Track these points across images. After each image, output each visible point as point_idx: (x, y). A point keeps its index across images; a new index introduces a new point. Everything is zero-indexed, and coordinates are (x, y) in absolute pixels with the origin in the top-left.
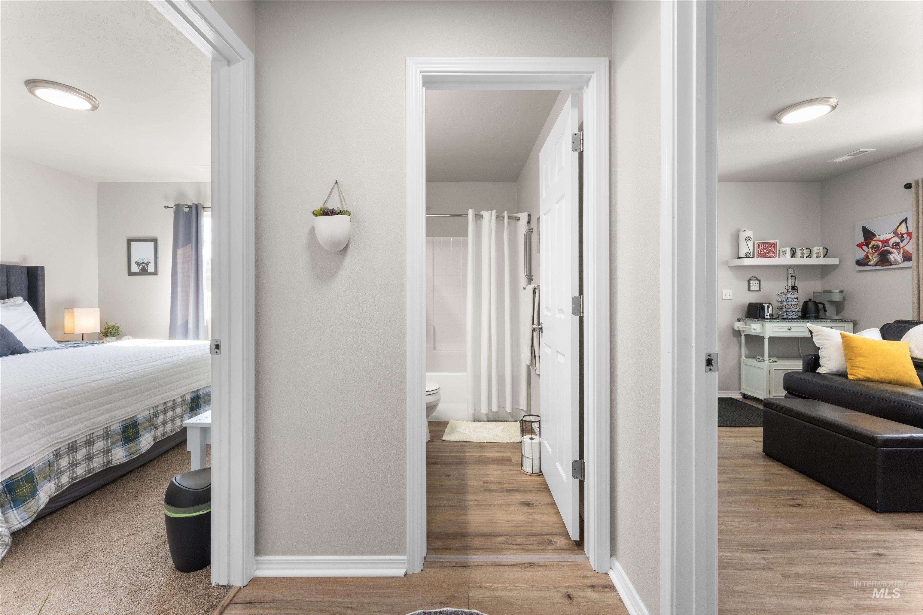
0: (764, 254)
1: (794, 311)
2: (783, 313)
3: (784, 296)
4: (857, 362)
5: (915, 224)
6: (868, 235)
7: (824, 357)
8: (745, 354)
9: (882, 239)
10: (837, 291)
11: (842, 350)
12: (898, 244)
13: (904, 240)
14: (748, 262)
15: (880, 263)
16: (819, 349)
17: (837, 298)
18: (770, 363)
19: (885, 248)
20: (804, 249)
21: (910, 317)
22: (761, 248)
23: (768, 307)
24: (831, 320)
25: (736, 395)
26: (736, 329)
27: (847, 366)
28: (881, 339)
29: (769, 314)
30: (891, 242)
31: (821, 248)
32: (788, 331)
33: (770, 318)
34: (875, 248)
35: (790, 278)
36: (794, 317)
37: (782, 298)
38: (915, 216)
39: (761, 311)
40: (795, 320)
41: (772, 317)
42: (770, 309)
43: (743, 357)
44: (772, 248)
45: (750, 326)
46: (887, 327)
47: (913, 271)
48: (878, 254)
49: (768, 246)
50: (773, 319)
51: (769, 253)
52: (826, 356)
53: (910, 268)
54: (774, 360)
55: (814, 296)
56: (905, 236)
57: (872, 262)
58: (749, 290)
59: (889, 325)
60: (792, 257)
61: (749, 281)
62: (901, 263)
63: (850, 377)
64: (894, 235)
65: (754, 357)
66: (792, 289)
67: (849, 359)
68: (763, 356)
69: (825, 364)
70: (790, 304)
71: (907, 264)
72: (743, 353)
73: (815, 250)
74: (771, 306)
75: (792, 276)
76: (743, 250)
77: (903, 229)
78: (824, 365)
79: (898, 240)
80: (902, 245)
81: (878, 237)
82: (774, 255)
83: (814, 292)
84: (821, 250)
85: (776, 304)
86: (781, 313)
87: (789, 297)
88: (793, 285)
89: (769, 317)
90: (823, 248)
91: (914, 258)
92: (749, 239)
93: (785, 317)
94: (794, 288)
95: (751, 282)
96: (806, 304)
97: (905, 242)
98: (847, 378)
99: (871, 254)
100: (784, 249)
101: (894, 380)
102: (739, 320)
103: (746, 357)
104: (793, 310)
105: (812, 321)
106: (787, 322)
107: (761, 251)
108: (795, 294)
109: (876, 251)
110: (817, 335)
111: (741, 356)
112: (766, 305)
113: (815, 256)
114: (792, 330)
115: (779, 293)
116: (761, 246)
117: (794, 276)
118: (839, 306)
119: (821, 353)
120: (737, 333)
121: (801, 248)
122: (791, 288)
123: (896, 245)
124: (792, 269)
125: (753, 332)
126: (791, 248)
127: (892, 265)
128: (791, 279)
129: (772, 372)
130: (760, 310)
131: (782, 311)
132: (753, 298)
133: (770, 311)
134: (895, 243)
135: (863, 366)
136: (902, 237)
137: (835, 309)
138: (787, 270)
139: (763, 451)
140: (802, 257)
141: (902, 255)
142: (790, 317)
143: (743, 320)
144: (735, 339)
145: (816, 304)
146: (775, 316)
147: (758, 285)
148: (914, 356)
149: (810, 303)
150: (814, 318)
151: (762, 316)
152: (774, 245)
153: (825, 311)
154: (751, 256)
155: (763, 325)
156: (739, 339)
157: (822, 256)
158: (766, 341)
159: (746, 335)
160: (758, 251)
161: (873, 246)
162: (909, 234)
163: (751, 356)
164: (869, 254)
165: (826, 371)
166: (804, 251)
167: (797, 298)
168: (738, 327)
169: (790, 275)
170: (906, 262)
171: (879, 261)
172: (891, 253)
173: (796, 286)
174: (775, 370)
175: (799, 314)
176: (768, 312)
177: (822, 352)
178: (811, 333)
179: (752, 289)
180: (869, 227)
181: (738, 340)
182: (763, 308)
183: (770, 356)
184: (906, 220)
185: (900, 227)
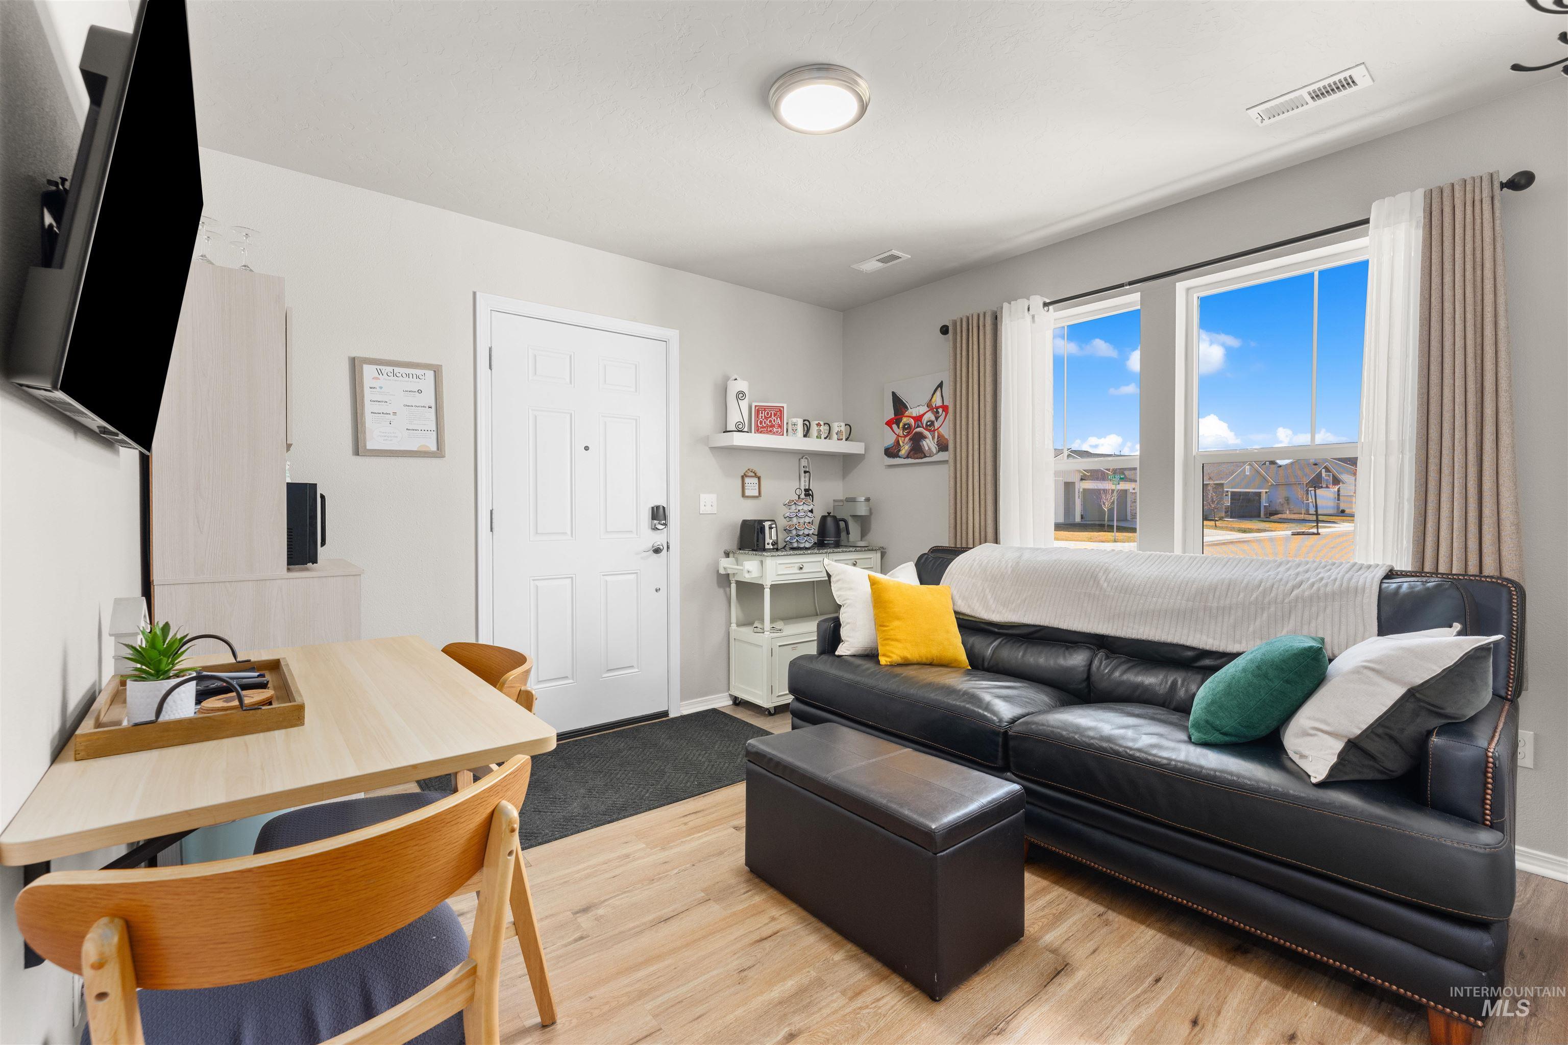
0: (765, 427)
1: (808, 535)
2: (792, 538)
3: (793, 507)
4: (892, 630)
5: (952, 392)
6: (899, 405)
7: (848, 623)
8: (737, 620)
9: (914, 415)
10: (863, 499)
11: (871, 608)
12: (932, 423)
13: (939, 417)
14: (739, 440)
15: (912, 453)
16: (840, 606)
17: (862, 510)
18: (772, 634)
19: (918, 430)
20: (822, 423)
21: (945, 541)
22: (762, 417)
23: (771, 528)
24: (856, 548)
25: (722, 702)
26: (722, 571)
27: (878, 638)
28: (917, 582)
29: (771, 541)
30: (925, 419)
31: (843, 424)
32: (799, 572)
33: (773, 549)
34: (906, 429)
35: (803, 474)
36: (808, 545)
37: (791, 511)
38: (952, 379)
39: (761, 536)
40: (809, 552)
41: (775, 547)
42: (773, 531)
43: (734, 626)
44: (777, 418)
45: (742, 565)
46: (923, 560)
47: (949, 467)
48: (910, 439)
49: (771, 413)
50: (777, 550)
51: (773, 426)
52: (849, 621)
53: (946, 462)
54: (778, 628)
55: (834, 507)
56: (940, 410)
57: (903, 452)
58: (743, 495)
59: (926, 556)
60: (805, 436)
61: (743, 477)
62: (936, 454)
63: (883, 660)
64: (928, 409)
65: (750, 624)
66: (806, 495)
67: (881, 626)
68: (762, 620)
69: (848, 637)
70: (802, 521)
71: (943, 456)
72: (734, 620)
73: (836, 427)
74: (774, 526)
75: (805, 472)
76: (734, 418)
77: (937, 401)
78: (847, 639)
79: (933, 418)
80: (937, 425)
81: (910, 410)
82: (779, 430)
83: (834, 500)
84: (843, 428)
85: (782, 523)
86: (789, 538)
87: (800, 508)
88: (807, 488)
89: (772, 547)
90: (846, 425)
91: (951, 446)
92: (741, 395)
93: (795, 545)
94: (808, 493)
95: (747, 480)
96: (824, 519)
97: (941, 419)
98: (878, 662)
99: (903, 439)
100: (794, 420)
101: (937, 657)
102: (727, 555)
103: (738, 625)
104: (806, 532)
105: (831, 550)
106: (797, 554)
107: (761, 423)
108: (809, 503)
109: (908, 433)
110: (838, 581)
111: (729, 623)
112: (767, 524)
113: (835, 437)
114: (804, 570)
115: (787, 502)
116: (762, 413)
117: (808, 472)
118: (864, 523)
119: (844, 616)
120: (724, 580)
121: (817, 422)
122: (804, 492)
123: (930, 426)
124: (806, 458)
125: (747, 578)
126: (804, 421)
127: (925, 456)
128: (805, 477)
129: (776, 650)
130: (758, 532)
131: (791, 535)
132: (750, 511)
133: (774, 537)
134: (929, 421)
135: (898, 637)
136: (938, 412)
137: (860, 529)
138: (800, 459)
139: (747, 864)
140: (819, 437)
141: (937, 442)
142: (802, 546)
143: (734, 553)
144: (721, 591)
145: (836, 520)
146: (780, 546)
147: (757, 485)
148: (957, 609)
149: (829, 519)
150: (833, 546)
151: (761, 545)
152: (779, 412)
153: (848, 533)
154: (746, 429)
155: (762, 562)
156: (728, 589)
157: (844, 439)
158: (767, 592)
159: (739, 583)
160: (757, 421)
161: (905, 425)
162: (945, 408)
163: (746, 622)
164: (900, 438)
165: (849, 650)
166: (822, 428)
167: (811, 511)
168: (725, 568)
169: (803, 470)
170: (941, 453)
171: (911, 451)
172: (925, 437)
173: (810, 490)
174: (779, 646)
175: (814, 539)
176: (771, 538)
177: (844, 613)
178: (829, 576)
179: (747, 493)
180: (900, 394)
181: (726, 593)
182: (762, 530)
183: (773, 620)
184: (940, 385)
185: (935, 396)
